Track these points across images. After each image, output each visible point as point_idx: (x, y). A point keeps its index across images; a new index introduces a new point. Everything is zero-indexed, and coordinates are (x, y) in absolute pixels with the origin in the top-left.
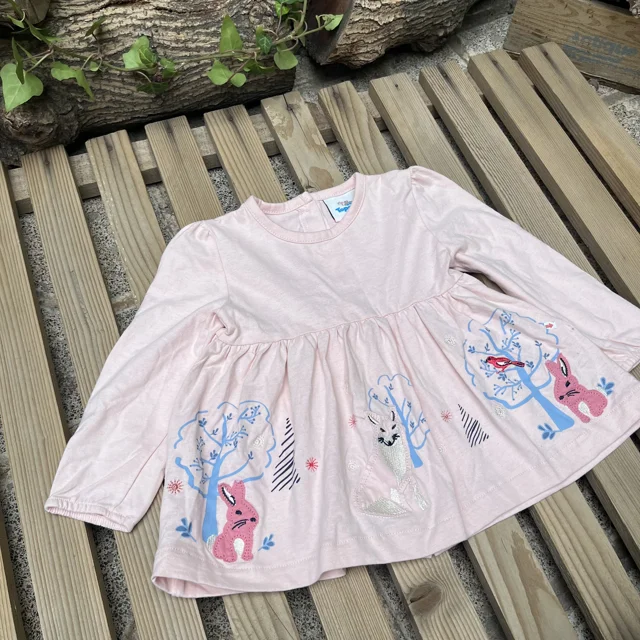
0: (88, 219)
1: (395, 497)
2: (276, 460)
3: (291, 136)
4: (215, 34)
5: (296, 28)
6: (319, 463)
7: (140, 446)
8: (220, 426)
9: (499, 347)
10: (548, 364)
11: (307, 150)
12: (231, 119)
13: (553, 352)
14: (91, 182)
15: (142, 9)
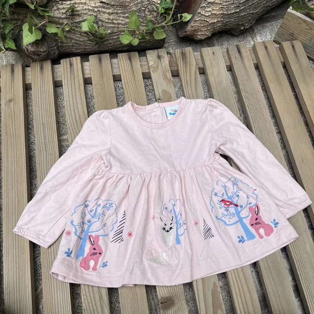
1: (164, 256)
2: (116, 229)
3: (156, 72)
4: (127, 17)
5: (167, 20)
6: (134, 234)
7: (58, 211)
8: (94, 209)
9: (229, 196)
10: (249, 208)
11: (162, 81)
12: (130, 59)
13: (254, 202)
15: (94, 2)
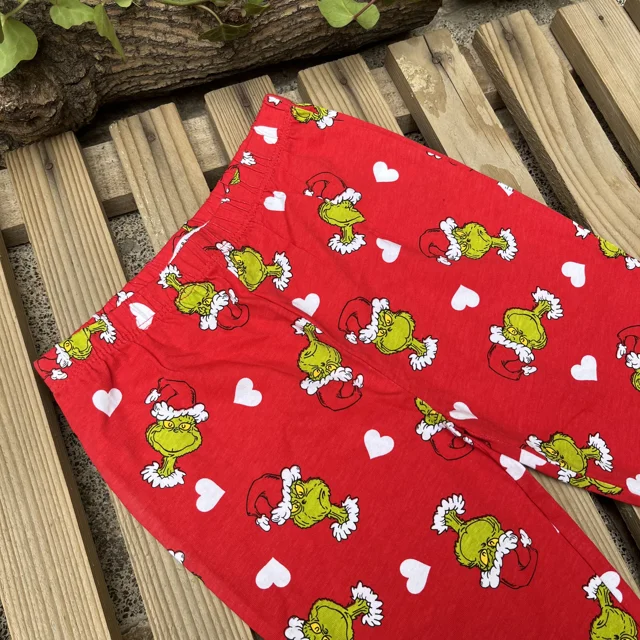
0: (120, 252)
3: (444, 111)
12: (344, 82)
14: (122, 192)
